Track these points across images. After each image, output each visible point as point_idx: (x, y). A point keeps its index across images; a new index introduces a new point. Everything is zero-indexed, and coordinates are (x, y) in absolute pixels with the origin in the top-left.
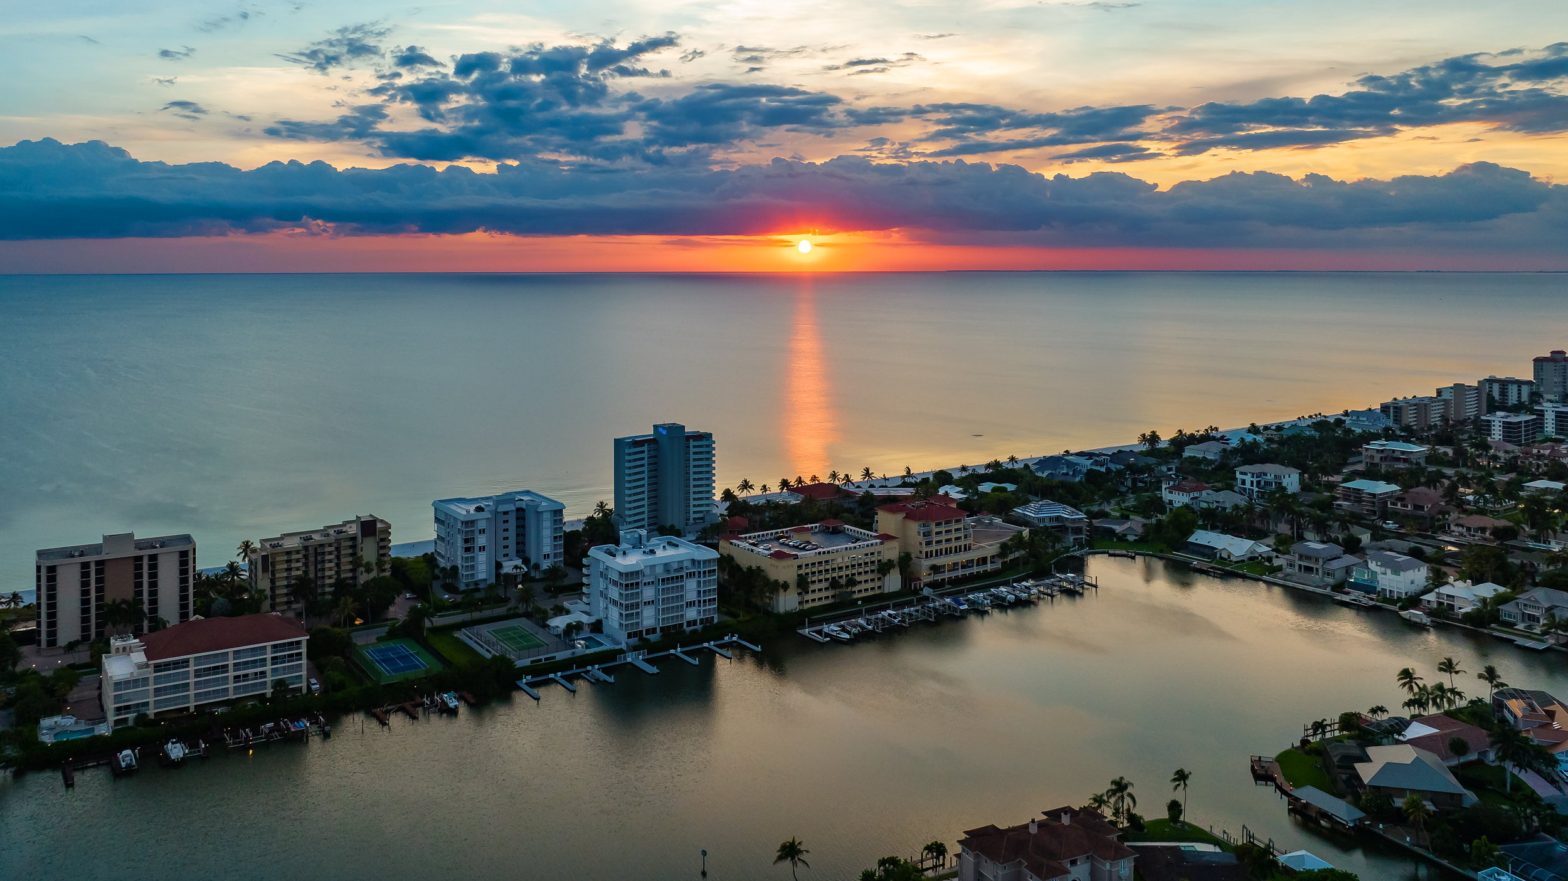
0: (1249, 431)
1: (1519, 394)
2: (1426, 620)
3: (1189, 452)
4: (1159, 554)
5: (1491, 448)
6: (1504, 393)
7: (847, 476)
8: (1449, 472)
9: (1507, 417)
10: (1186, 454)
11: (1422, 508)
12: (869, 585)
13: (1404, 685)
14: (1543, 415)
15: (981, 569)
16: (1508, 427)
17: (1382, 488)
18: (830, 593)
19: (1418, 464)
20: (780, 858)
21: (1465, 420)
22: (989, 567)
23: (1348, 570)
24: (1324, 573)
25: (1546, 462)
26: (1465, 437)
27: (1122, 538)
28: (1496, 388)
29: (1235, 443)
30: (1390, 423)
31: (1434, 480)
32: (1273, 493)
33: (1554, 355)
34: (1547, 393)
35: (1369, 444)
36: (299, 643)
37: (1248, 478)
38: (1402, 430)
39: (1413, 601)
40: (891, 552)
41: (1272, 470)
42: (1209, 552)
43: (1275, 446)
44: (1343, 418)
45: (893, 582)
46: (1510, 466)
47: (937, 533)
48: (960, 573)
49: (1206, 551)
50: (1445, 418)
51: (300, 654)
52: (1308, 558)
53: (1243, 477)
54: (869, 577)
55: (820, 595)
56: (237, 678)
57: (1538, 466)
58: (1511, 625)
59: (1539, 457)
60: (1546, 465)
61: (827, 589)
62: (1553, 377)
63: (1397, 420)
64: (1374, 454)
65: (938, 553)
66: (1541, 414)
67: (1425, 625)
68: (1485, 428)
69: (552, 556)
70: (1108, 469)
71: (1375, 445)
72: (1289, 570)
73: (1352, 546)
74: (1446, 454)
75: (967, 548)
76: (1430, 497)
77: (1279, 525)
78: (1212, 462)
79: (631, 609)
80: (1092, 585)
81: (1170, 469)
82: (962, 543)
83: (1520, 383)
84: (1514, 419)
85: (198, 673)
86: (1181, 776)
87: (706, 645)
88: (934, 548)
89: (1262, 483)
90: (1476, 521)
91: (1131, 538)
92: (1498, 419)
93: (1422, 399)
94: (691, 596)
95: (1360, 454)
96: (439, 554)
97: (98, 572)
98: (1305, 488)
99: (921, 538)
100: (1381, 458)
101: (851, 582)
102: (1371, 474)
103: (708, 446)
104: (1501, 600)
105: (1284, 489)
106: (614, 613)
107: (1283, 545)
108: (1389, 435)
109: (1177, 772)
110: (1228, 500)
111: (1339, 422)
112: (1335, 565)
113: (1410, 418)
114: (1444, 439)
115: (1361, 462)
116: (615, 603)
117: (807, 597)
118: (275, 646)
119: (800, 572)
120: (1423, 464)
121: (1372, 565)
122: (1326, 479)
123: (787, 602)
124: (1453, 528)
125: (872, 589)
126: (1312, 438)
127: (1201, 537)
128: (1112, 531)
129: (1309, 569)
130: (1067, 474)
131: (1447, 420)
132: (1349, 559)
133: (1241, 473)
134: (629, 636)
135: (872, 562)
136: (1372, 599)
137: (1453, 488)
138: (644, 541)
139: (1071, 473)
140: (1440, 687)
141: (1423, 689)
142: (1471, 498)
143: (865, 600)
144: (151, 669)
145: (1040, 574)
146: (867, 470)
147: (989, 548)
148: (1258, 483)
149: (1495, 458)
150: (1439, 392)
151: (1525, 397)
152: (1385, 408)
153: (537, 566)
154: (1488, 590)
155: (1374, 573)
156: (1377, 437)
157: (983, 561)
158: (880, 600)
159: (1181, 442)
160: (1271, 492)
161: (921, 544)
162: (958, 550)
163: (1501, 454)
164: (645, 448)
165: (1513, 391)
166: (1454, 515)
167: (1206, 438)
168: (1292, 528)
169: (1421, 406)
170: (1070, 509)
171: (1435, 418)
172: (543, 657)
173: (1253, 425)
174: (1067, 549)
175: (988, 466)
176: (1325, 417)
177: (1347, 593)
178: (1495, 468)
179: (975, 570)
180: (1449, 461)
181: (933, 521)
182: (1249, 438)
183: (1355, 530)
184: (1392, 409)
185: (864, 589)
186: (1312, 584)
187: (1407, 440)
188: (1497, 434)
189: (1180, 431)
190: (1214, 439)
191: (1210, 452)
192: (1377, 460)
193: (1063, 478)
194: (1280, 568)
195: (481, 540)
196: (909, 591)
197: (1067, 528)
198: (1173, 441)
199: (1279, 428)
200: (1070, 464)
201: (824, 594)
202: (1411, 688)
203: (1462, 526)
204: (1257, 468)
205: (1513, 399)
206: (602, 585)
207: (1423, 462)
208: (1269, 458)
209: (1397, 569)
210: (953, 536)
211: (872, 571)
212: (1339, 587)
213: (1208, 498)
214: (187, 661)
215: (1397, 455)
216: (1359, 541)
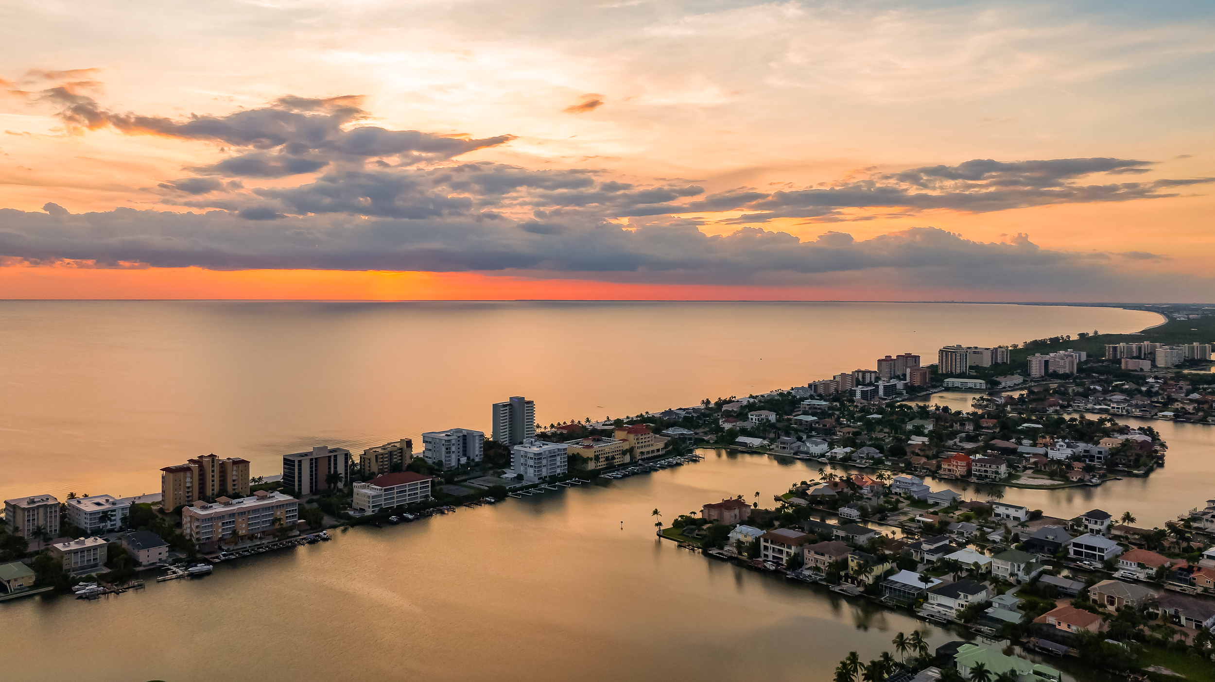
0: (750, 398)
1: (871, 378)
2: (827, 461)
3: (725, 408)
4: (724, 447)
5: (855, 402)
6: (864, 378)
7: (579, 421)
8: (837, 413)
9: (863, 388)
10: (724, 409)
11: (826, 426)
12: (619, 460)
13: (820, 474)
14: (878, 387)
15: (658, 454)
16: (864, 393)
17: (810, 418)
18: (605, 463)
19: (825, 410)
20: (654, 514)
21: (846, 391)
22: (660, 453)
23: (799, 447)
24: (790, 449)
25: (877, 407)
26: (845, 399)
27: (708, 442)
28: (860, 374)
29: (745, 403)
30: (812, 393)
31: (830, 416)
32: (765, 423)
33: (887, 358)
34: (883, 377)
35: (804, 402)
36: (428, 481)
37: (754, 417)
38: (818, 396)
39: (823, 455)
40: (626, 446)
41: (764, 414)
42: (745, 444)
43: (763, 404)
44: (791, 391)
45: (627, 459)
46: (862, 410)
47: (641, 439)
48: (650, 455)
49: (743, 444)
50: (836, 390)
51: (429, 486)
52: (784, 443)
53: (752, 417)
54: (618, 456)
55: (602, 464)
56: (409, 495)
57: (874, 409)
58: (855, 461)
59: (874, 405)
60: (876, 409)
61: (604, 461)
62: (886, 368)
63: (815, 391)
64: (806, 406)
65: (642, 447)
66: (877, 387)
67: (827, 463)
68: (853, 393)
69: (479, 456)
70: (692, 415)
71: (806, 402)
72: (777, 449)
73: (800, 439)
74: (836, 405)
75: (652, 445)
76: (829, 422)
77: (770, 434)
78: (735, 412)
79: (538, 468)
80: (702, 458)
81: (719, 415)
82: (650, 443)
83: (871, 372)
84: (865, 389)
85: (397, 493)
86: (758, 494)
87: (567, 481)
88: (640, 445)
89: (760, 419)
90: (846, 430)
91: (711, 442)
92: (859, 390)
93: (826, 381)
94: (558, 464)
95: (799, 407)
96: (427, 457)
97: (316, 463)
98: (778, 421)
99: (635, 441)
100: (809, 408)
101: (613, 458)
102: (805, 413)
103: (532, 407)
104: (852, 452)
105: (770, 421)
106: (531, 471)
107: (772, 441)
108: (812, 397)
109: (756, 493)
110: (748, 425)
111: (789, 393)
112: (794, 445)
113: (821, 390)
114: (835, 399)
115: (800, 410)
116: (531, 466)
117: (599, 464)
118: (421, 482)
119: (595, 454)
120: (827, 410)
121: (808, 444)
122: (786, 417)
123: (591, 466)
124: (838, 433)
125: (620, 461)
126: (778, 400)
127: (741, 439)
128: (704, 439)
129: (784, 448)
130: (675, 418)
131: (838, 391)
132: (799, 443)
133: (751, 415)
134: (539, 479)
135: (620, 450)
136: (808, 456)
137: (839, 418)
138: (533, 442)
139: (677, 418)
140: (831, 474)
141: (826, 475)
142: (845, 422)
143: (619, 465)
144: (383, 490)
145: (682, 455)
146: (588, 419)
147: (661, 445)
148: (758, 419)
149: (856, 406)
150: (834, 377)
151: (873, 380)
152: (810, 386)
153: (473, 460)
154: (848, 450)
155: (808, 447)
156: (807, 399)
157: (658, 450)
158: (624, 466)
159: (720, 404)
160: (764, 423)
161: (635, 443)
162: (648, 446)
163: (859, 405)
164: (507, 408)
165: (868, 375)
166: (838, 429)
167: (730, 402)
168: (776, 435)
169: (826, 384)
170: (687, 430)
171: (832, 390)
172: (512, 486)
173: (751, 395)
174: (688, 447)
175: (637, 416)
176: (783, 391)
177: (799, 455)
178: (856, 411)
179: (655, 454)
180: (838, 409)
181: (640, 433)
182: (752, 400)
183: (801, 434)
184: (813, 386)
185: (617, 462)
186: (785, 454)
187: (820, 400)
188: (858, 395)
189: (719, 398)
190: (734, 401)
191: (735, 408)
192: (807, 409)
193: (674, 420)
194: (773, 449)
195: (453, 449)
196: (633, 462)
197: (686, 438)
198: (716, 403)
199: (762, 396)
200: (677, 414)
201: (603, 463)
202: (822, 474)
203: (841, 432)
204: (758, 412)
205: (868, 381)
206: (522, 460)
207: (827, 409)
208: (760, 408)
209: (817, 444)
210: (647, 440)
211: (620, 454)
212: (796, 453)
213: (740, 424)
214: (394, 488)
215: (815, 406)
216: (802, 438)
